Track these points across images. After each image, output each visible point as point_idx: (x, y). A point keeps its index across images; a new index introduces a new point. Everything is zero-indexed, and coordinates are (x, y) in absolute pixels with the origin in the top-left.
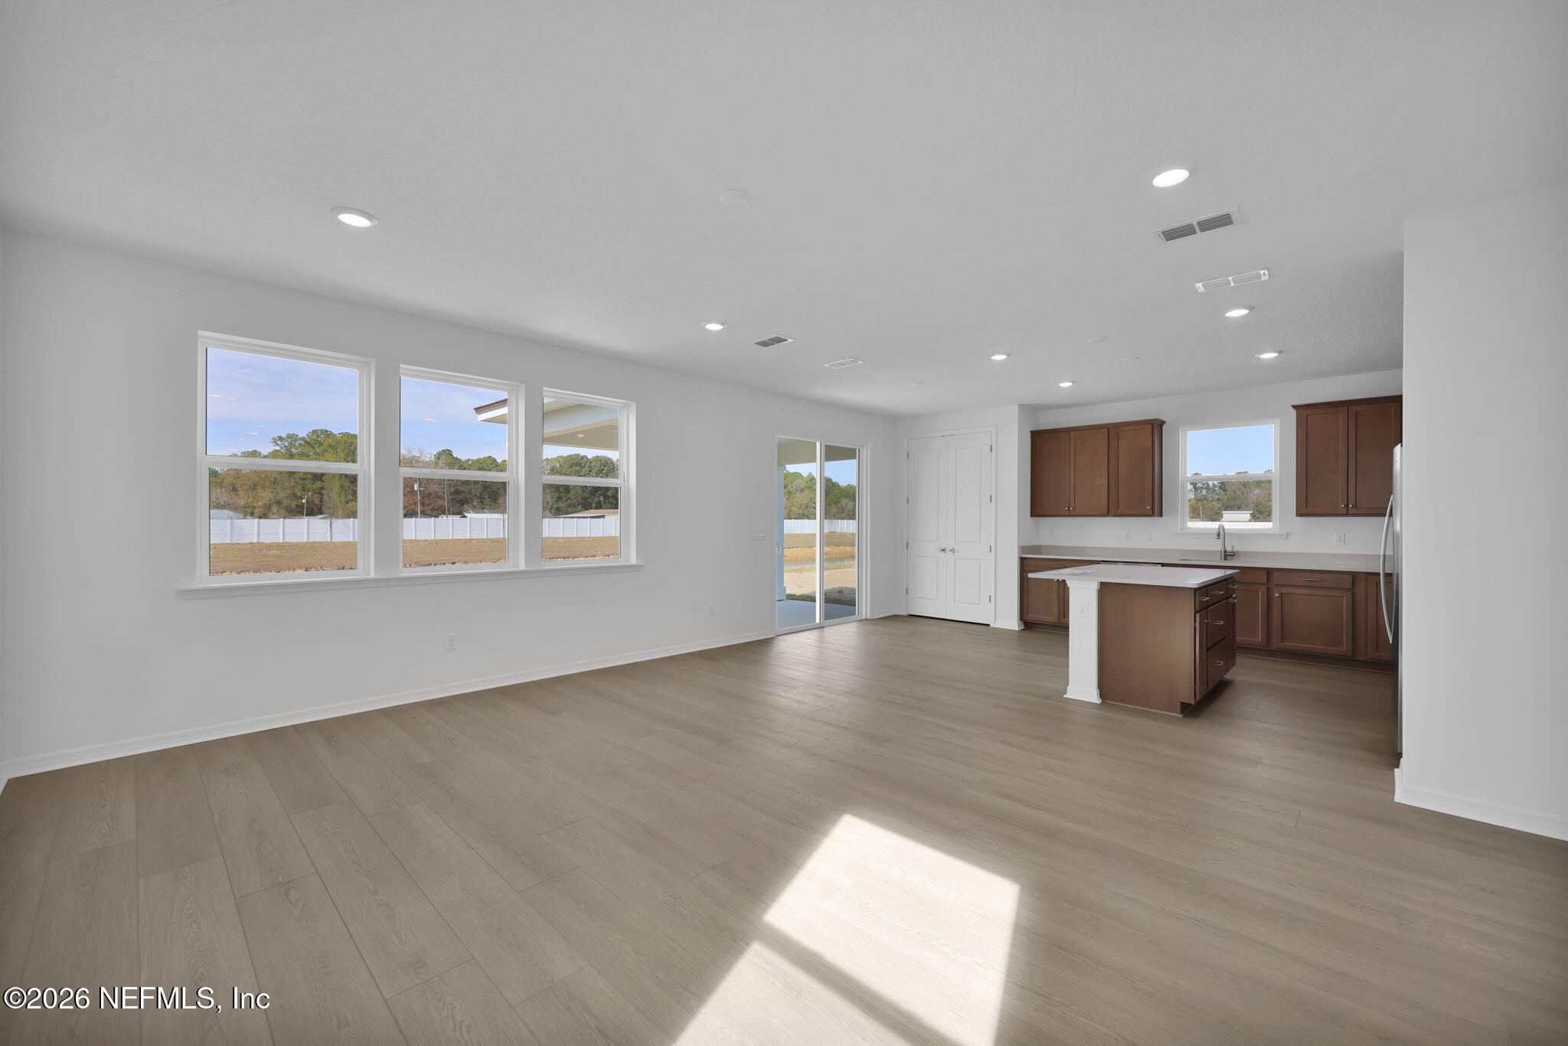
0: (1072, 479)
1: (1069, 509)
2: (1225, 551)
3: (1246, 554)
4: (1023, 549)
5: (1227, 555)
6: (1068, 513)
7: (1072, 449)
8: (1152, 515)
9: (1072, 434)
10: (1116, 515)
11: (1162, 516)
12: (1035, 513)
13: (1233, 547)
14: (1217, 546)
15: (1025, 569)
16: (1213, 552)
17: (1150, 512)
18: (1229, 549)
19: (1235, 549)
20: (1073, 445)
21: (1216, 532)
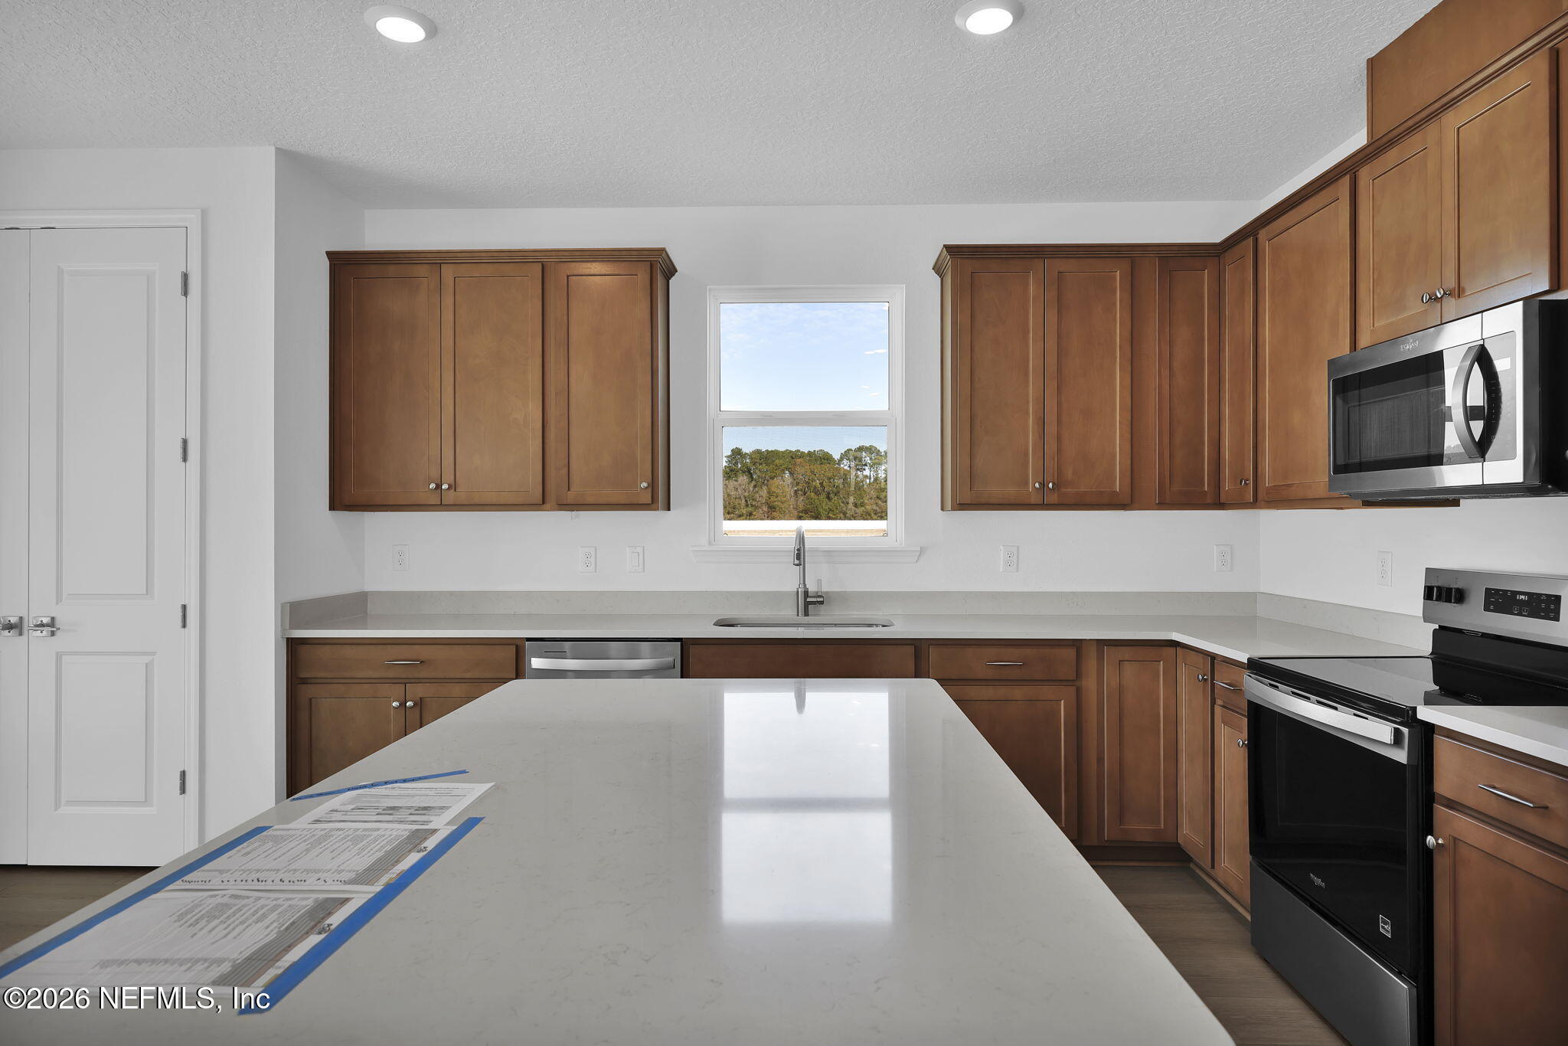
0: (448, 402)
1: (439, 486)
2: (806, 594)
3: (844, 598)
4: (295, 612)
5: (810, 602)
6: (435, 500)
7: (448, 316)
8: (650, 505)
9: (448, 272)
10: (564, 506)
11: (669, 510)
12: (342, 498)
13: (819, 582)
14: (788, 581)
15: (303, 675)
16: (775, 597)
17: (646, 498)
18: (812, 588)
19: (825, 589)
20: (448, 301)
21: (792, 546)
